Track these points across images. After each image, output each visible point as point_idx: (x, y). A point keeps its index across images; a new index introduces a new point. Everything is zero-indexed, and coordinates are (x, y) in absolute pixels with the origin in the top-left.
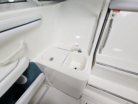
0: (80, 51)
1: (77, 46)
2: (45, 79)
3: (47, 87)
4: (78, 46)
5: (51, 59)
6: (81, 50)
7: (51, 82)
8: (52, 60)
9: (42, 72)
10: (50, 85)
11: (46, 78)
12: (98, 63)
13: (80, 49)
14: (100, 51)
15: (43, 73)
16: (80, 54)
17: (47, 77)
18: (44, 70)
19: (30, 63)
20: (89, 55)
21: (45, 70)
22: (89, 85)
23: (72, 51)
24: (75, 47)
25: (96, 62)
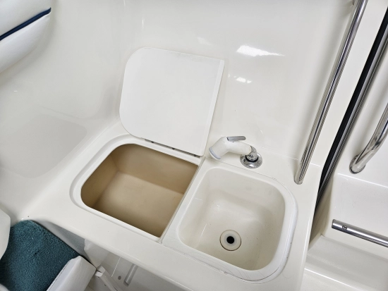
1: (235, 139)
4: (243, 138)
11: (99, 274)
12: (344, 229)
13: (253, 150)
17: (102, 269)
19: (12, 229)
24: (226, 143)
25: (334, 221)
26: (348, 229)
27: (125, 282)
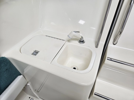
0: (82, 41)
1: (76, 32)
2: (26, 85)
3: (30, 98)
4: (79, 32)
5: (35, 53)
6: (84, 39)
7: (37, 91)
8: (35, 55)
9: (20, 75)
10: (34, 96)
12: (111, 60)
13: (82, 37)
14: (114, 40)
15: (22, 76)
16: (82, 45)
17: (30, 82)
18: (23, 72)
20: (97, 47)
21: (26, 71)
22: (95, 94)
23: (69, 41)
24: (73, 33)
25: (108, 58)
26: (112, 60)
27: (38, 91)
